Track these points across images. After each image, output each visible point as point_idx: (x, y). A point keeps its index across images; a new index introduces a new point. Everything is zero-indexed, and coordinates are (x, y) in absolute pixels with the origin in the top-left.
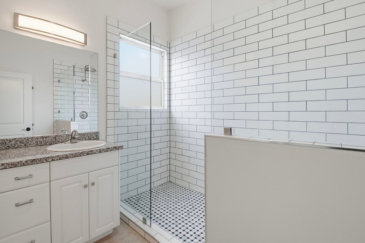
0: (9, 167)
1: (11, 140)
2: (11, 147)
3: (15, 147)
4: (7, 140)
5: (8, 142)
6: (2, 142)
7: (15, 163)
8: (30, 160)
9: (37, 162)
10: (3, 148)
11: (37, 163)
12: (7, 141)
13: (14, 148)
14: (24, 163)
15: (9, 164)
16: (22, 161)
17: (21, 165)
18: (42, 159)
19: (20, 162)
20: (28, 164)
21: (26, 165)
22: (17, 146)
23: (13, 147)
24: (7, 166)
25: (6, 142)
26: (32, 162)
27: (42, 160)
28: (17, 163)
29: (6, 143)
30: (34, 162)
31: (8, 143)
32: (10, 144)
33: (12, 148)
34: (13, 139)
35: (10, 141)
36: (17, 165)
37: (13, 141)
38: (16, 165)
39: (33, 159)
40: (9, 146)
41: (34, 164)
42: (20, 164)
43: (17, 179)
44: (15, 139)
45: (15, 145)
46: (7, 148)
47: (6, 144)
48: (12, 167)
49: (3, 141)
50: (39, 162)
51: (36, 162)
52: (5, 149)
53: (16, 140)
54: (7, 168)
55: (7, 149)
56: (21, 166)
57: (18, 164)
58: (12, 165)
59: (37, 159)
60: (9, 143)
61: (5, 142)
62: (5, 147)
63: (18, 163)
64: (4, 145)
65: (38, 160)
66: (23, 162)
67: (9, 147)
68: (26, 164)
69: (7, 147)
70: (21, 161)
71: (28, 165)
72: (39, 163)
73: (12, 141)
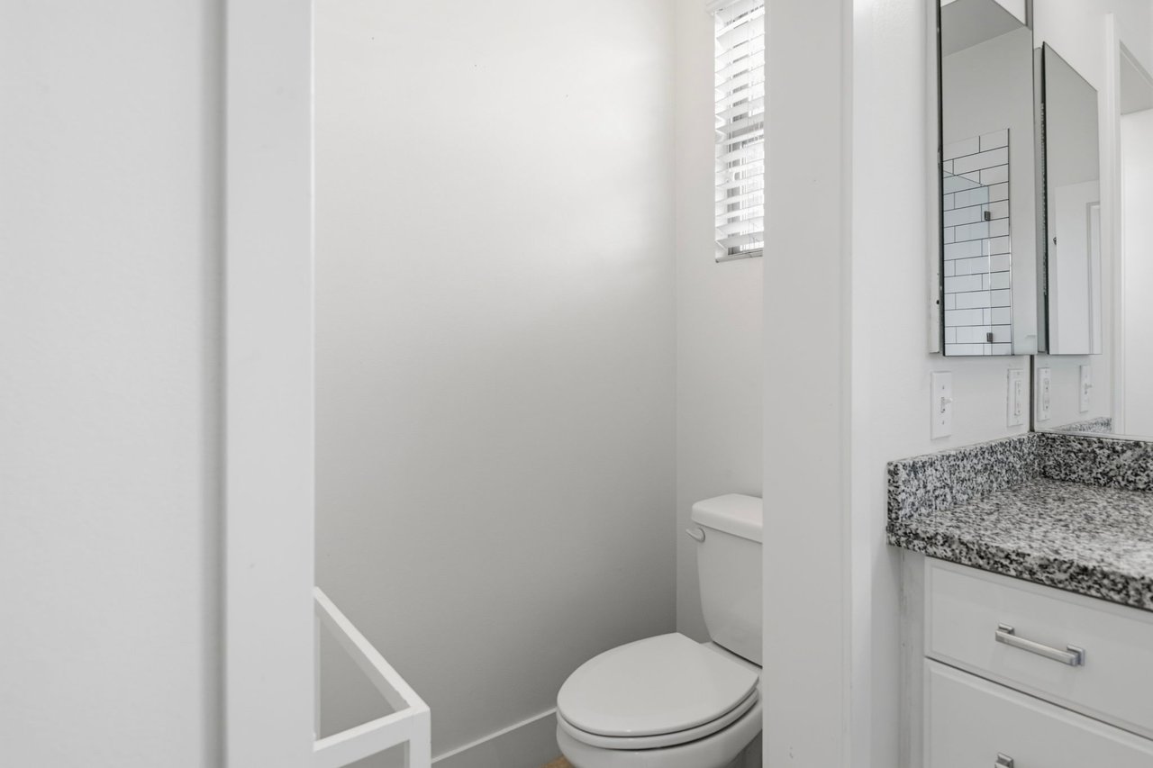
0: (970, 560)
1: (1118, 448)
2: (1120, 479)
3: (1135, 482)
4: (1101, 442)
5: (1107, 452)
6: (1080, 451)
7: (994, 551)
8: (1065, 566)
9: (1104, 591)
10: (1086, 475)
11: (1103, 598)
12: (1102, 448)
13: (1131, 487)
14: (1036, 567)
15: (971, 546)
16: (1024, 555)
17: (1021, 572)
18: (1132, 584)
19: (1013, 557)
20: (1052, 580)
21: (1040, 582)
22: (1145, 479)
23: (1130, 482)
24: (961, 553)
25: (1097, 451)
26: (1072, 578)
27: (1132, 593)
28: (1002, 555)
29: (1095, 458)
30: (1084, 585)
31: (1104, 460)
32: (1114, 467)
33: (1123, 483)
34: (1127, 445)
35: (1115, 451)
36: (1003, 566)
37: (1129, 453)
38: (996, 562)
39: (1082, 563)
40: (1111, 474)
41: (1085, 594)
42: (1015, 565)
43: (1006, 636)
44: (1137, 444)
45: (1137, 475)
46: (1102, 482)
47: (1098, 460)
48: (980, 567)
49: (1086, 445)
50: (1116, 597)
51: (1098, 591)
52: (1092, 481)
53: (1139, 451)
54: (960, 563)
55: (1100, 485)
56: (1019, 576)
57: (1006, 562)
58: (982, 558)
59: (1105, 575)
60: (1108, 457)
61: (1094, 452)
62: (1094, 475)
63: (1007, 557)
64: (1088, 463)
65: (1106, 582)
66: (1030, 562)
67: (1111, 479)
68: (1041, 576)
69: (1104, 474)
70: (1018, 554)
71: (1054, 584)
72: (1113, 601)
73: (1123, 452)
